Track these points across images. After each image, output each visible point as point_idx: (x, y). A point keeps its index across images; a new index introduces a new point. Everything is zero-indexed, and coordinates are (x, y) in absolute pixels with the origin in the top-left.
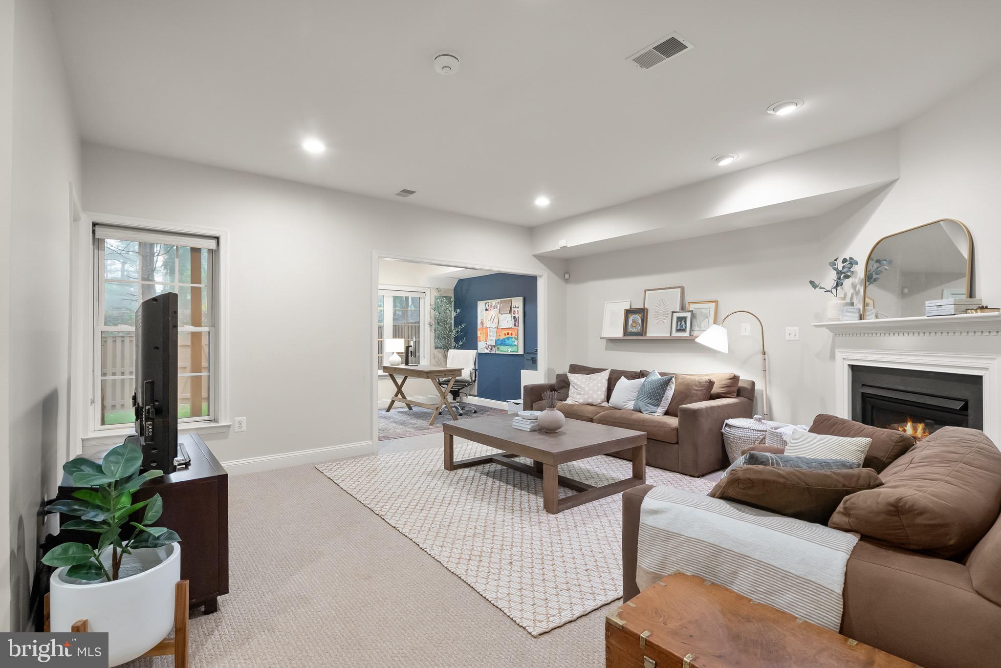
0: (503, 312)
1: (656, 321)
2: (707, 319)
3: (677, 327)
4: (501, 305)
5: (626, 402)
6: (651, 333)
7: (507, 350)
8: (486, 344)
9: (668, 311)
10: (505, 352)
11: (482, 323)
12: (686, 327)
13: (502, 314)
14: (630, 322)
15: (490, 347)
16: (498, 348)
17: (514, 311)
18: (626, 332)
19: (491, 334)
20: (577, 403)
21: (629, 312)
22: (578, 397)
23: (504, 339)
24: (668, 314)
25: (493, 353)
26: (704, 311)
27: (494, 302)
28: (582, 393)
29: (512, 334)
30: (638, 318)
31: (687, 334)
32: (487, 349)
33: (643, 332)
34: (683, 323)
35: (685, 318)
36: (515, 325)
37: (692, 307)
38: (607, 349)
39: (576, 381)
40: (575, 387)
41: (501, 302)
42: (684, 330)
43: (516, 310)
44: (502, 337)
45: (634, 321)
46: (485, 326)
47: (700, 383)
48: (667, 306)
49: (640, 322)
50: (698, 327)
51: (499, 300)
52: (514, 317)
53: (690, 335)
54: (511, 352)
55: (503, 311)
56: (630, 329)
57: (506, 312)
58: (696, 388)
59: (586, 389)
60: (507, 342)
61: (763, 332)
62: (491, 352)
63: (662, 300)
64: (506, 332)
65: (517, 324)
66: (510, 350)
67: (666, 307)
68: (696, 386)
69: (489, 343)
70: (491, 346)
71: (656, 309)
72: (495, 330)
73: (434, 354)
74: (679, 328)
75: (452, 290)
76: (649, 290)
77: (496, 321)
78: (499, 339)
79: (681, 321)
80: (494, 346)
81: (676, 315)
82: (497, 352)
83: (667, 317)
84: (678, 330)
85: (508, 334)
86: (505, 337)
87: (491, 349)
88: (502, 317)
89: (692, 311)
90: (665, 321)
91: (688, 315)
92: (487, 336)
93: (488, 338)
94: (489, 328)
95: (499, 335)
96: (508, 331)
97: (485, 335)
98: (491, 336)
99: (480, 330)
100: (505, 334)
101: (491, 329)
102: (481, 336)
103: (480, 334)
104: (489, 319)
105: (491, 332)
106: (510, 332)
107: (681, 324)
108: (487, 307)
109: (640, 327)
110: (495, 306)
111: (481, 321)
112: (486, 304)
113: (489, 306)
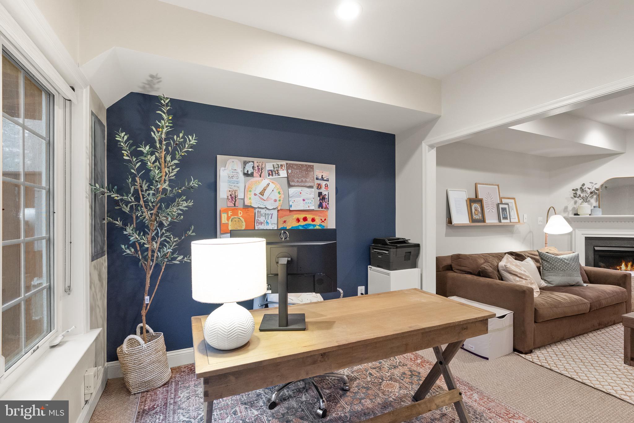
0: (293, 184)
2: (513, 211)
3: (502, 216)
4: (290, 171)
9: (494, 203)
12: (507, 216)
13: (291, 186)
14: (473, 210)
17: (319, 185)
21: (470, 201)
24: (494, 205)
27: (269, 165)
29: (313, 220)
30: (478, 207)
35: (505, 209)
36: (321, 205)
41: (289, 167)
42: (507, 218)
43: (323, 183)
45: (476, 210)
48: (492, 198)
49: (479, 210)
51: (284, 163)
52: (320, 194)
53: (510, 222)
55: (293, 181)
63: (489, 193)
64: (301, 216)
65: (324, 204)
67: (492, 200)
71: (487, 201)
72: (273, 212)
74: (504, 217)
76: (479, 184)
77: (276, 196)
78: (284, 229)
79: (504, 211)
83: (494, 207)
85: (305, 219)
86: (298, 224)
88: (291, 191)
90: (493, 211)
92: (251, 222)
94: (259, 208)
95: (285, 222)
96: (304, 216)
97: (245, 221)
98: (261, 223)
99: (226, 211)
100: (298, 220)
101: (263, 211)
102: (230, 222)
103: (228, 219)
104: (258, 192)
105: (261, 215)
106: (309, 217)
107: (504, 213)
108: (249, 168)
109: (480, 215)
110: (272, 171)
111: (230, 193)
112: (245, 163)
113: (256, 168)
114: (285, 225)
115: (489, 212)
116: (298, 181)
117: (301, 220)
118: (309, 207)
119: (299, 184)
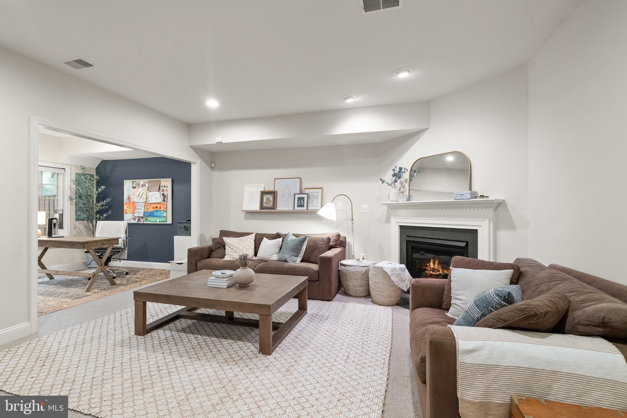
0: (151, 190)
1: (283, 200)
2: (317, 199)
3: (298, 204)
4: (150, 184)
5: (271, 255)
6: (279, 208)
7: (155, 221)
8: (134, 215)
9: (291, 193)
10: (154, 222)
11: (129, 198)
12: (304, 204)
13: (150, 191)
14: (265, 200)
15: (137, 218)
16: (146, 219)
17: (163, 190)
18: (262, 207)
19: (139, 207)
20: (235, 259)
21: (263, 193)
22: (235, 254)
23: (153, 212)
24: (291, 195)
25: (141, 223)
26: (314, 193)
27: (142, 182)
28: (238, 251)
29: (160, 208)
30: (271, 197)
31: (305, 208)
32: (135, 220)
33: (274, 207)
34: (302, 201)
35: (303, 198)
36: (164, 200)
37: (307, 191)
38: (245, 218)
39: (231, 243)
40: (231, 247)
41: (149, 182)
42: (303, 206)
43: (165, 189)
44: (151, 210)
45: (268, 199)
46: (132, 200)
47: (322, 239)
49: (272, 200)
50: (311, 204)
51: (147, 180)
52: (163, 194)
53: (307, 209)
54: (159, 222)
56: (265, 205)
57: (155, 190)
58: (321, 243)
59: (241, 248)
60: (156, 214)
61: (352, 208)
62: (139, 223)
63: (287, 185)
64: (155, 206)
65: (165, 199)
66: (158, 220)
67: (290, 191)
68: (321, 242)
69: (136, 215)
70: (138, 217)
71: (283, 192)
72: (143, 204)
73: (74, 225)
74: (299, 204)
75: (95, 169)
76: (278, 179)
77: (144, 196)
78: (147, 212)
79: (301, 200)
80: (142, 218)
81: (297, 196)
82: (145, 223)
83: (291, 197)
84: (298, 206)
85: (156, 207)
86: (154, 210)
87: (139, 220)
88: (150, 194)
89: (307, 194)
90: (289, 200)
91: (305, 196)
92: (134, 209)
93: (136, 211)
94: (137, 202)
95: (148, 209)
96: (156, 206)
97: (133, 208)
98: (139, 209)
99: (126, 204)
100: (154, 208)
101: (139, 204)
102: (128, 209)
103: (127, 208)
104: (137, 195)
105: (139, 206)
106: (159, 206)
107: (300, 202)
108: (134, 185)
109: (272, 204)
110: (143, 185)
111: (128, 196)
112: (133, 182)
113: (137, 185)
114: (148, 210)
115: (284, 201)
116: (153, 189)
117: (155, 208)
119: (154, 190)
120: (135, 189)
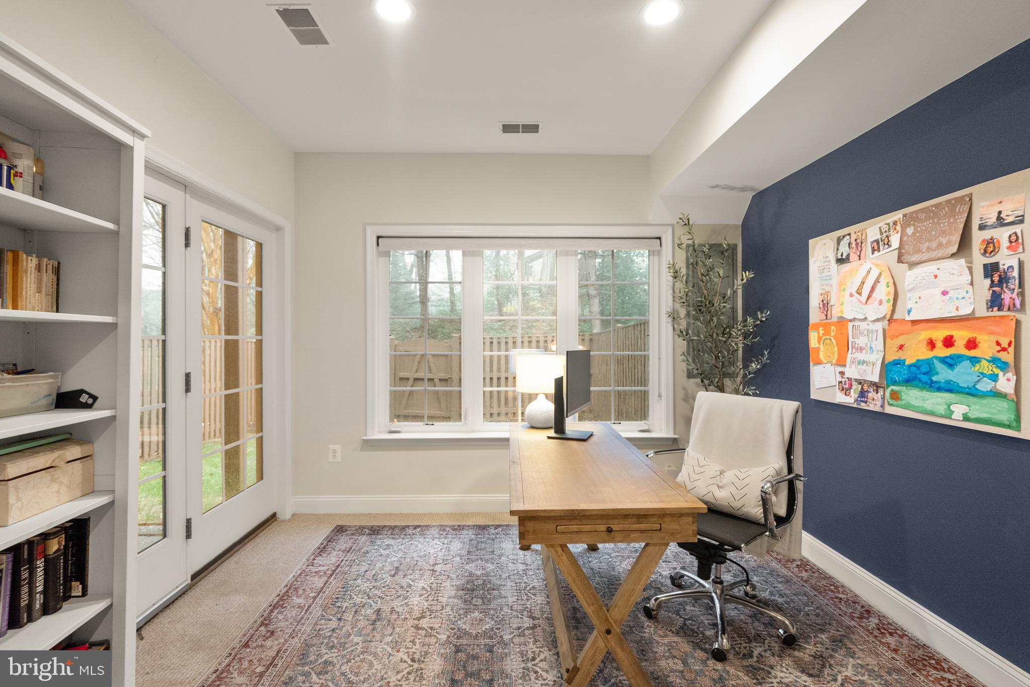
0: (916, 258)
4: (910, 231)
7: (941, 409)
8: (842, 373)
10: (932, 414)
11: (825, 306)
13: (912, 265)
15: (856, 387)
16: (895, 396)
19: (862, 341)
23: (929, 362)
25: (871, 407)
27: (872, 229)
29: (970, 344)
32: (846, 391)
36: (997, 302)
41: (908, 220)
44: (916, 352)
46: (835, 313)
51: (898, 215)
52: (991, 269)
54: (966, 418)
55: (918, 251)
57: (940, 253)
60: (943, 374)
62: (863, 406)
64: (939, 334)
65: (1008, 296)
66: (959, 411)
69: (852, 372)
70: (860, 382)
72: (879, 326)
73: (684, 389)
75: (739, 225)
77: (883, 292)
78: (897, 363)
80: (877, 386)
82: (889, 410)
85: (949, 342)
86: (931, 354)
87: (863, 394)
88: (910, 277)
92: (844, 346)
93: (849, 356)
94: (854, 319)
95: (901, 347)
96: (947, 333)
97: (837, 344)
98: (861, 349)
99: (817, 326)
100: (932, 344)
101: (863, 326)
102: (822, 347)
103: (819, 342)
104: (854, 291)
105: (861, 333)
106: (961, 335)
108: (844, 249)
110: (877, 242)
111: (822, 298)
112: (839, 240)
113: (854, 245)
114: (900, 355)
116: (929, 249)
117: (939, 344)
118: (957, 309)
119: (925, 257)
120: (846, 267)
